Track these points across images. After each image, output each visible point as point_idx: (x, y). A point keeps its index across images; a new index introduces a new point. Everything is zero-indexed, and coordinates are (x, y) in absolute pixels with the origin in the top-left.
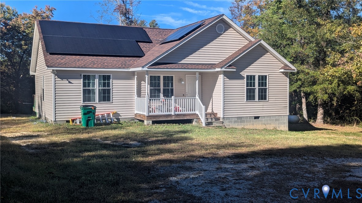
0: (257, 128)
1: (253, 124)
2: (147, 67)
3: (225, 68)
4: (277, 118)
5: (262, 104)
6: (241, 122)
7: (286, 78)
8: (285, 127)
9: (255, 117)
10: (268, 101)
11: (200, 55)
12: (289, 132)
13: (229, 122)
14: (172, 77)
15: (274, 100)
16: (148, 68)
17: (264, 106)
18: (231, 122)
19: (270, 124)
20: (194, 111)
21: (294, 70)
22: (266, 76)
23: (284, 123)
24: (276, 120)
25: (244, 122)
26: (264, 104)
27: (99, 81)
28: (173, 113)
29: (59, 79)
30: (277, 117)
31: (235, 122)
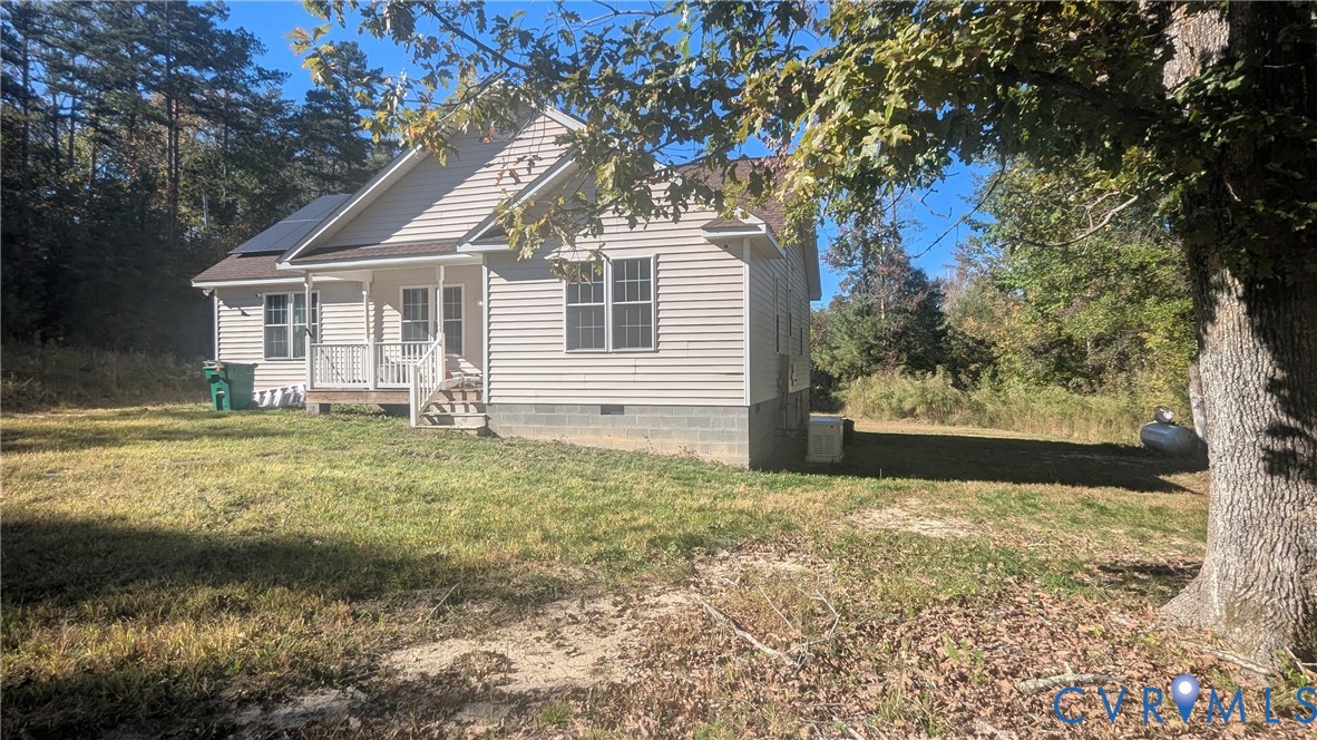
0: (613, 448)
1: (596, 432)
2: (289, 259)
4: (700, 416)
5: (632, 362)
6: (550, 421)
7: (739, 262)
8: (734, 450)
9: (602, 406)
10: (658, 351)
12: (750, 475)
13: (509, 419)
14: (460, 288)
15: (684, 346)
17: (639, 370)
18: (516, 418)
19: (668, 434)
21: (755, 227)
22: (646, 262)
23: (730, 436)
24: (692, 422)
25: (561, 420)
26: (638, 362)
27: (294, 308)
28: (371, 385)
29: (226, 308)
30: (695, 414)
31: (528, 420)
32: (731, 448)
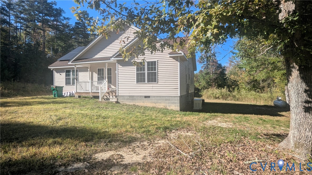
0: (148, 106)
1: (143, 102)
3: (114, 58)
4: (168, 98)
5: (152, 86)
6: (133, 100)
7: (177, 62)
8: (176, 107)
9: (145, 96)
10: (158, 83)
11: (107, 51)
12: (180, 112)
13: (123, 99)
14: (111, 68)
15: (164, 82)
16: (72, 62)
17: (153, 88)
19: (160, 103)
20: (98, 90)
21: (181, 54)
22: (155, 62)
23: (175, 103)
24: (166, 100)
25: (135, 99)
26: (153, 86)
27: (72, 73)
28: (90, 91)
31: (127, 99)
32: (175, 106)
